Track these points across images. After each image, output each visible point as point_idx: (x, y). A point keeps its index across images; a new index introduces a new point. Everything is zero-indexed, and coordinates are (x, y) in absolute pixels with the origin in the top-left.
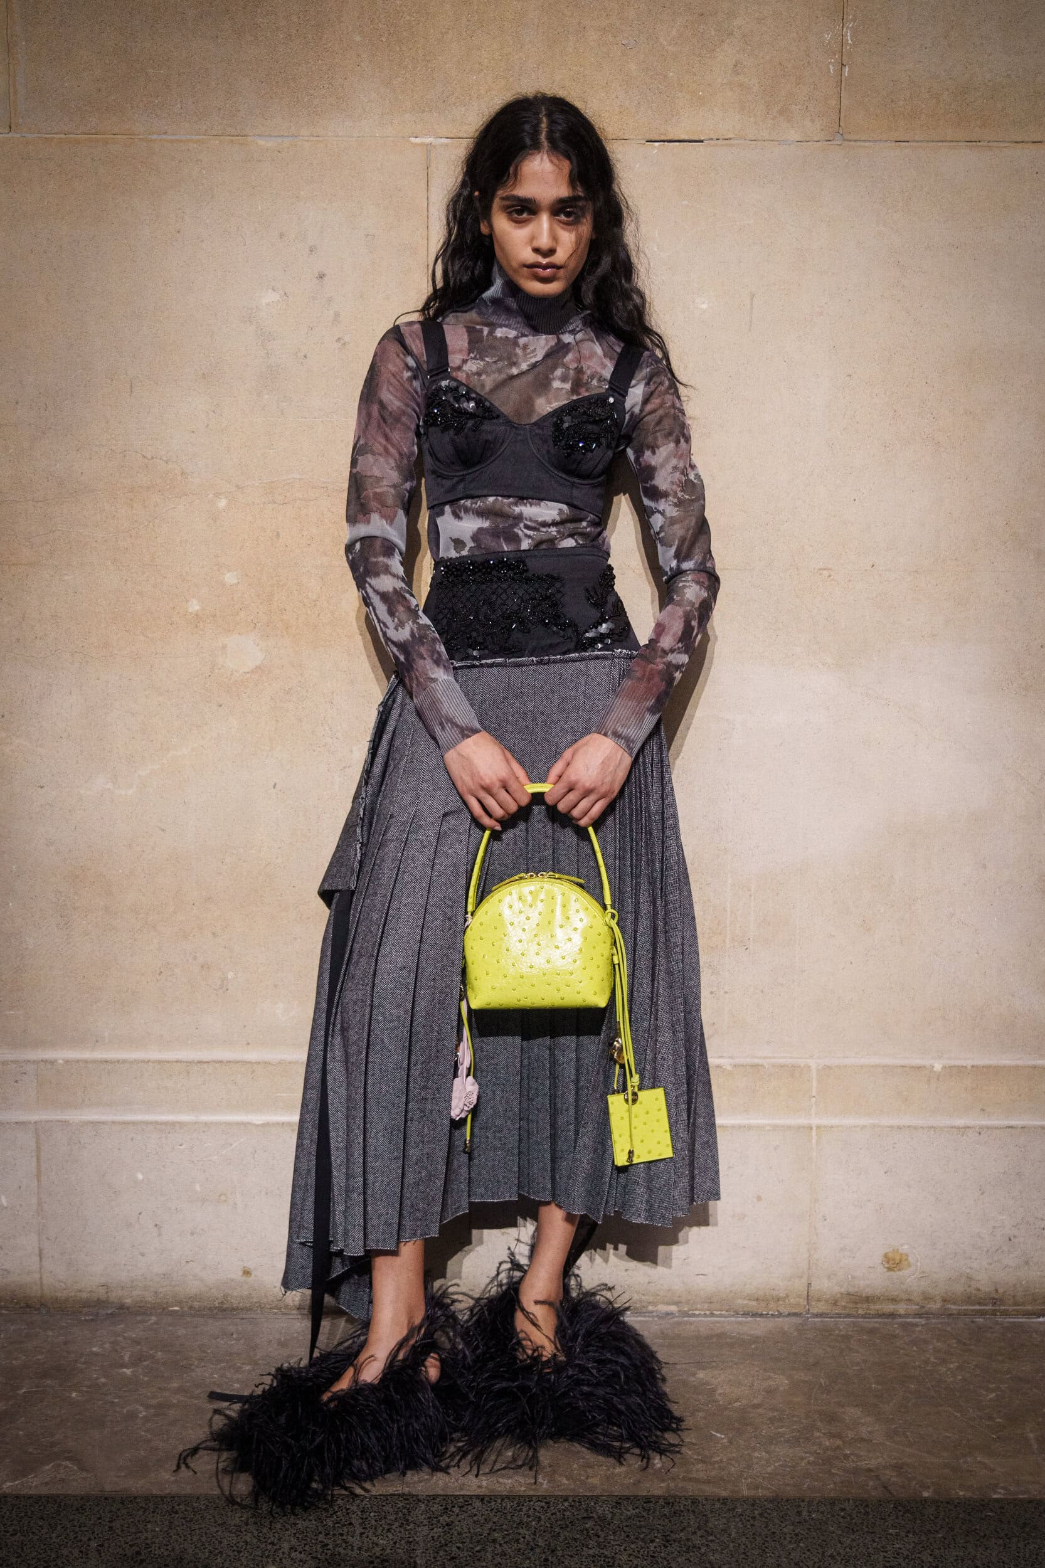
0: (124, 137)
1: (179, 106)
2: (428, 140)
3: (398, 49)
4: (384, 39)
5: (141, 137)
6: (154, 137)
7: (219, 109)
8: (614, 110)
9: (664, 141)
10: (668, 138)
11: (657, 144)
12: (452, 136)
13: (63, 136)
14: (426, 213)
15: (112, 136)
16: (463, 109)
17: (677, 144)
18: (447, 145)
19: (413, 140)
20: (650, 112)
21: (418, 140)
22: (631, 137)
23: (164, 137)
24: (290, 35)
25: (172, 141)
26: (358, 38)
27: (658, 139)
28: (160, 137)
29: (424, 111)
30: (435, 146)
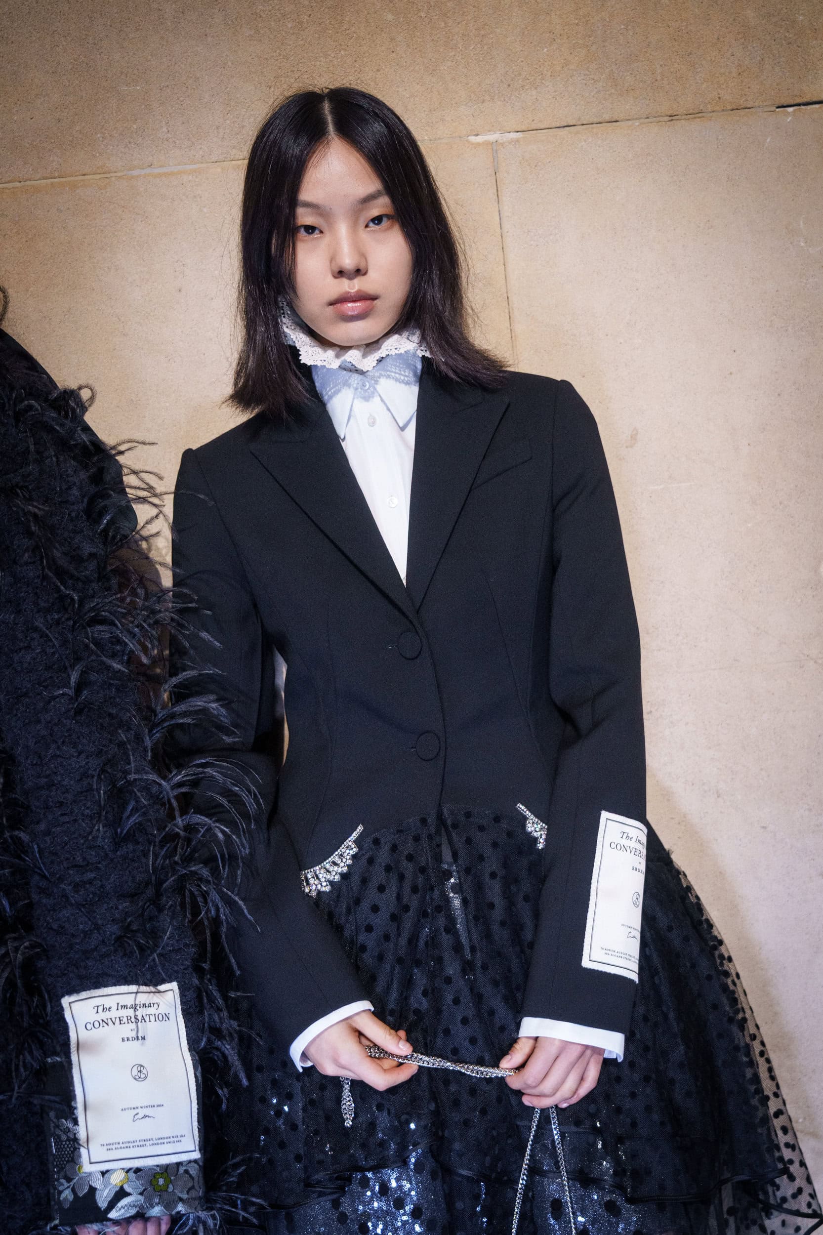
0: (98, 176)
1: (164, 129)
2: (492, 137)
3: (443, 25)
4: (423, 15)
5: (119, 174)
6: (135, 173)
7: (218, 128)
8: (730, 72)
9: (799, 105)
10: (805, 100)
11: (790, 109)
12: (524, 128)
13: (17, 184)
14: (498, 230)
15: (83, 177)
16: (534, 92)
17: (817, 106)
18: (517, 141)
19: (473, 139)
20: (777, 69)
21: (479, 139)
22: (756, 104)
23: (148, 171)
24: (301, 23)
25: (160, 175)
26: (390, 17)
27: (792, 102)
28: (143, 172)
29: (484, 101)
30: (502, 144)
